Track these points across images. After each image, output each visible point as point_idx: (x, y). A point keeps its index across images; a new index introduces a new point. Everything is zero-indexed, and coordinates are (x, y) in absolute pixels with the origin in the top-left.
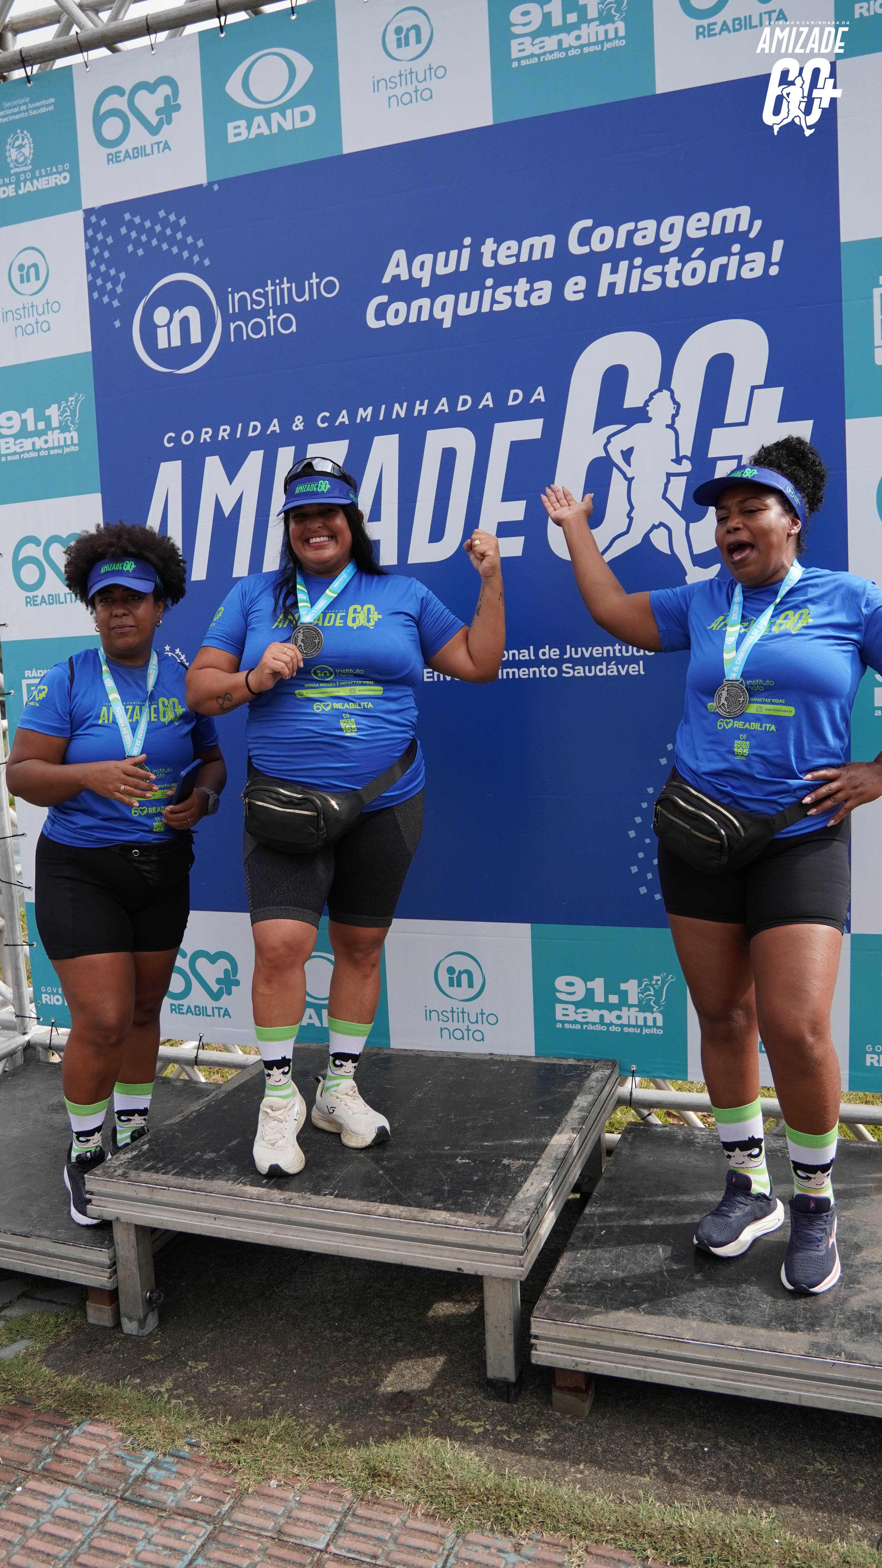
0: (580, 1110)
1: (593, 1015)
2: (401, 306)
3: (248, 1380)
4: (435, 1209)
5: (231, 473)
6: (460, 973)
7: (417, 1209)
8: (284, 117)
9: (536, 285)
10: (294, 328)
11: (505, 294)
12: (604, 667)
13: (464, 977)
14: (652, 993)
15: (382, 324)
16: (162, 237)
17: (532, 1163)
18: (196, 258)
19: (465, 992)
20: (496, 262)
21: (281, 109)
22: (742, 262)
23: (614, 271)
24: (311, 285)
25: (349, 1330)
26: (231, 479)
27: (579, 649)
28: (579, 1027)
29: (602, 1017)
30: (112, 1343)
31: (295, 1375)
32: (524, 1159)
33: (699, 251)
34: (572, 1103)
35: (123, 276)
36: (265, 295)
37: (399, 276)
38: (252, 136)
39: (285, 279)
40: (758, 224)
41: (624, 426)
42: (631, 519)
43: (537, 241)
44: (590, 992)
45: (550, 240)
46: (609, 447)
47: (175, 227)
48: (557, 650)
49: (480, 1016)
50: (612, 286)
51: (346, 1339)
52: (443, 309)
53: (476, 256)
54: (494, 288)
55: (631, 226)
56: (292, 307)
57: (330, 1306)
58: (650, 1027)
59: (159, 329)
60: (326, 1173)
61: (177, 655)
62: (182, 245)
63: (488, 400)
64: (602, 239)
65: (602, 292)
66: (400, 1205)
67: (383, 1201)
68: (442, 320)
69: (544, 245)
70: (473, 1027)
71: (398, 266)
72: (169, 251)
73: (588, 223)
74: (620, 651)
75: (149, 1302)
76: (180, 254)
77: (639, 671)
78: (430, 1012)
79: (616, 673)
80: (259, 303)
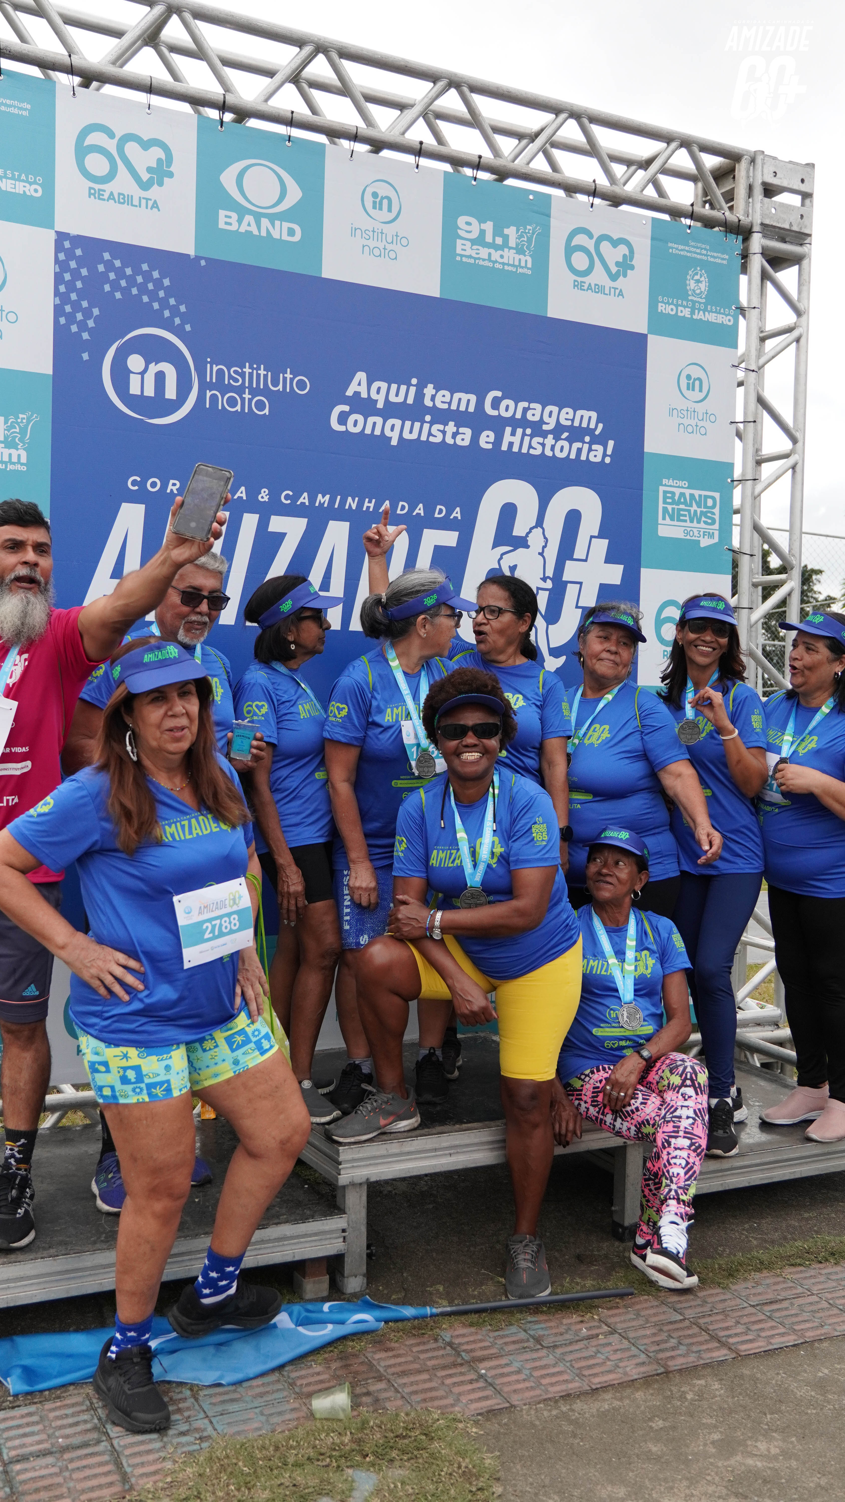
2: (360, 418)
8: (273, 225)
9: (461, 430)
11: (438, 430)
15: (343, 428)
16: (143, 289)
18: (177, 321)
20: (434, 404)
21: (272, 218)
22: (590, 450)
23: (513, 434)
24: (285, 379)
33: (565, 435)
35: (96, 312)
36: (243, 375)
37: (359, 393)
38: (242, 229)
39: (262, 366)
40: (601, 426)
41: (512, 548)
43: (464, 397)
45: (473, 398)
46: (501, 562)
47: (158, 284)
50: (511, 444)
52: (392, 429)
53: (420, 395)
54: (432, 423)
55: (526, 404)
56: (265, 392)
59: (131, 375)
62: (164, 304)
64: (507, 408)
65: (504, 447)
68: (391, 438)
69: (469, 401)
71: (359, 384)
72: (149, 304)
73: (499, 394)
76: (161, 311)
80: (236, 381)
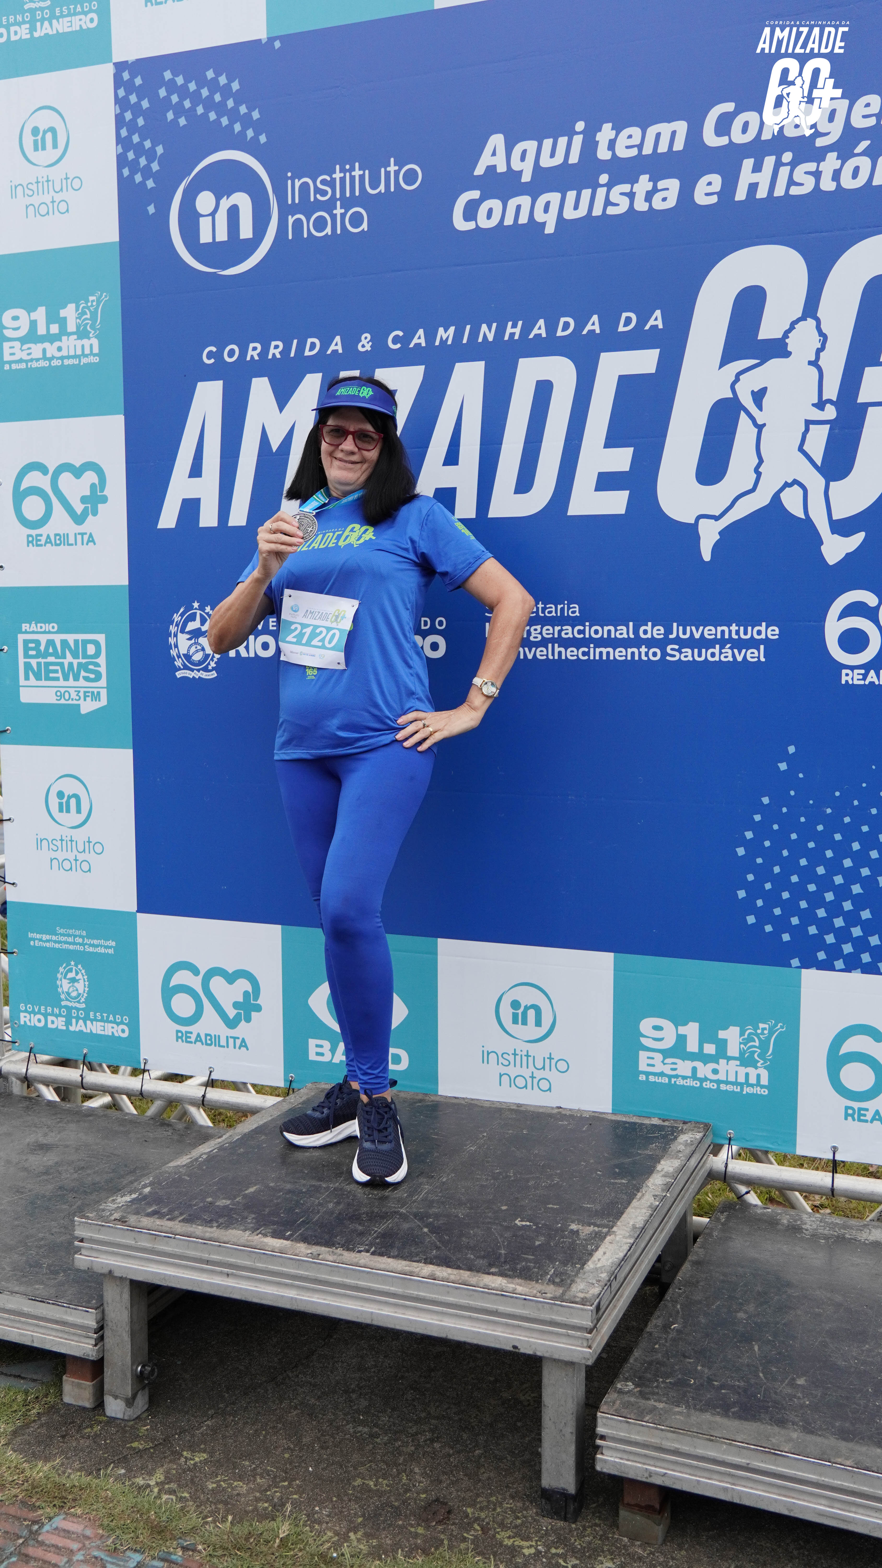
0: (664, 1176)
1: (684, 1067)
2: (495, 204)
3: (254, 1477)
4: (489, 1274)
5: (282, 398)
6: (527, 1008)
7: (468, 1273)
9: (661, 184)
10: (365, 226)
11: (621, 194)
12: (717, 650)
13: (531, 1014)
14: (757, 1044)
15: (471, 225)
16: (209, 104)
17: (605, 1230)
18: (250, 133)
19: (531, 1031)
20: (614, 154)
23: (757, 168)
24: (388, 174)
25: (376, 1425)
26: (281, 408)
27: (688, 628)
28: (667, 1080)
29: (694, 1070)
30: (91, 1427)
31: (310, 1473)
32: (595, 1225)
33: (863, 145)
34: (655, 1167)
35: (160, 150)
36: (331, 184)
37: (495, 167)
39: (357, 165)
41: (758, 361)
42: (759, 474)
43: (665, 129)
44: (682, 1040)
45: (681, 127)
46: (737, 386)
47: (226, 91)
48: (661, 628)
49: (547, 1061)
50: (753, 187)
51: (372, 1436)
52: (546, 210)
53: (590, 146)
54: (610, 186)
56: (364, 200)
57: (354, 1396)
58: (752, 1086)
59: (201, 219)
60: (360, 1228)
61: (207, 614)
62: (234, 115)
63: (594, 324)
64: (745, 128)
65: (741, 194)
66: (448, 1266)
67: (428, 1261)
68: (544, 224)
69: (674, 133)
70: (538, 1074)
71: (494, 154)
72: (218, 122)
73: (729, 107)
74: (738, 632)
75: (140, 1378)
76: (230, 126)
77: (759, 657)
78: (488, 1053)
79: (730, 659)
80: (324, 193)
